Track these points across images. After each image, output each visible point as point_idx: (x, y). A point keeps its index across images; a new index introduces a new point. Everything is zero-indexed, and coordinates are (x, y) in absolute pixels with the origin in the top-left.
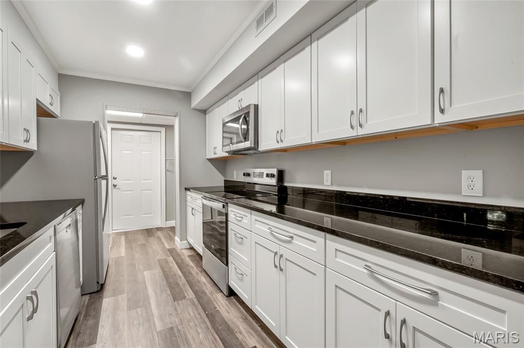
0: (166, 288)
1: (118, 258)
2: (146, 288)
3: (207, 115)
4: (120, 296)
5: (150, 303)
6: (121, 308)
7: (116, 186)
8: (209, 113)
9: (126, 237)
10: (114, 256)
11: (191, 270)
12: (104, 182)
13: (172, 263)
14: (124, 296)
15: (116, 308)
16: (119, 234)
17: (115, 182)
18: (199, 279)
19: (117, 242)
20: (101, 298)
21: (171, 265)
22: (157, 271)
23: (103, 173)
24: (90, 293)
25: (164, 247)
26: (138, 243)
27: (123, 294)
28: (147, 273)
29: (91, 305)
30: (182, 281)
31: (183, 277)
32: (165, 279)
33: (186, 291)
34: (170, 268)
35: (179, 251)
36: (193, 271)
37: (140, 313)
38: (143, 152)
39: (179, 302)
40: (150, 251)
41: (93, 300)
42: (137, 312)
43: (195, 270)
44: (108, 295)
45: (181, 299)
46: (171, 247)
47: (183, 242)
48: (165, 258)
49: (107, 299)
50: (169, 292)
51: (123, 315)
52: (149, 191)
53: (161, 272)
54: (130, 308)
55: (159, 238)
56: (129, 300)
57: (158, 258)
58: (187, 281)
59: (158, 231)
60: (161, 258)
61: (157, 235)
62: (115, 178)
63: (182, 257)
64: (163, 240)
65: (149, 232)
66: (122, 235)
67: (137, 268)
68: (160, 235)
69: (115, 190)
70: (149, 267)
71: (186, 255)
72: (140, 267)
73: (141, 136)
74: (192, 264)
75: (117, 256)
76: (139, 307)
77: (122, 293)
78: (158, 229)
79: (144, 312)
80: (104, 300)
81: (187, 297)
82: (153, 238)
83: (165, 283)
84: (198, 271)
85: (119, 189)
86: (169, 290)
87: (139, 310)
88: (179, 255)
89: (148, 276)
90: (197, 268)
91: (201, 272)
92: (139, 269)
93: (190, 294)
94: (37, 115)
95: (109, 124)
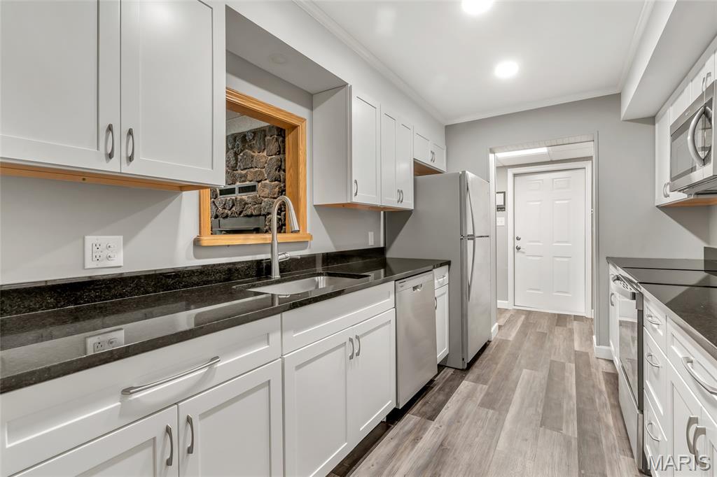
0: (539, 403)
1: (503, 340)
2: (514, 390)
3: (657, 125)
4: (481, 385)
5: (507, 411)
6: (474, 399)
7: (520, 249)
8: (658, 121)
9: (527, 319)
10: (500, 338)
11: (596, 396)
12: (470, 243)
13: (571, 373)
14: (486, 387)
15: (470, 396)
16: (519, 312)
17: (518, 243)
18: (603, 415)
19: (512, 321)
20: (462, 378)
21: (567, 374)
22: (542, 374)
23: (470, 232)
24: (456, 369)
25: (572, 347)
26: (538, 330)
27: (485, 384)
28: (525, 373)
29: (451, 381)
30: (570, 404)
31: (575, 401)
32: (545, 391)
33: (567, 422)
34: (563, 379)
35: (593, 360)
36: (599, 399)
37: (490, 415)
38: (557, 202)
39: (548, 431)
40: (548, 345)
41: (454, 376)
42: (487, 413)
43: (604, 397)
44: (470, 378)
45: (553, 428)
46: (583, 350)
47: (600, 347)
48: (562, 361)
49: (467, 382)
50: (540, 411)
51: (471, 407)
52: (566, 260)
53: (546, 379)
54: (482, 405)
55: (571, 332)
56: (487, 394)
57: (552, 358)
58: (578, 409)
59: (575, 320)
60: (557, 360)
61: (570, 327)
62: (518, 239)
63: (593, 370)
64: (576, 337)
65: (561, 320)
66: (523, 314)
67: (518, 361)
68: (574, 327)
69: (518, 255)
70: (533, 366)
71: (600, 370)
72: (522, 361)
73: (553, 179)
74: (603, 387)
75: (503, 338)
76: (493, 409)
77: (485, 382)
78: (577, 318)
79: (495, 417)
80: (464, 381)
81: (564, 431)
82: (561, 328)
83: (542, 395)
84: (608, 402)
85: (523, 253)
86: (542, 407)
87: (491, 412)
88: (588, 364)
89: (526, 377)
90: (609, 397)
91: (613, 406)
92: (520, 362)
93: (572, 430)
94: (415, 175)
95: (509, 170)
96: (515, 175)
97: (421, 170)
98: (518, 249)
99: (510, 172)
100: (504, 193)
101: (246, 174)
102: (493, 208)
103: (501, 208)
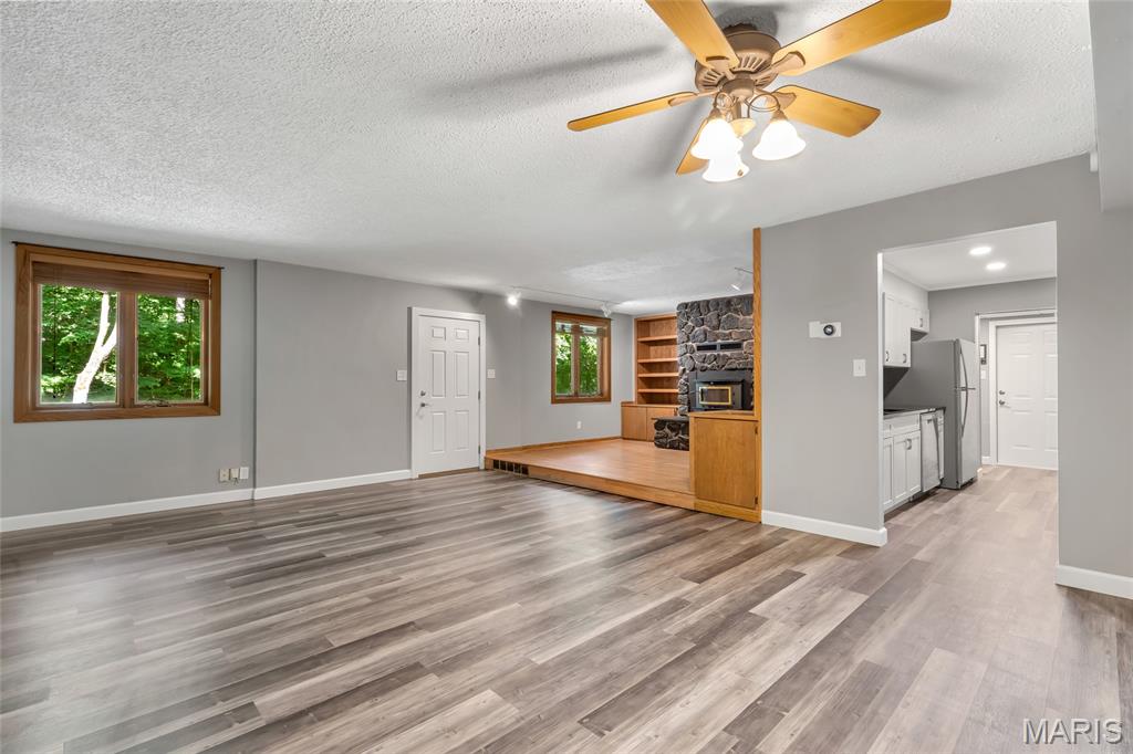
1: (990, 480)
4: (976, 495)
7: (1004, 403)
9: (1013, 471)
10: (986, 479)
15: (968, 498)
16: (1004, 467)
17: (1001, 398)
19: (997, 471)
23: (963, 383)
24: (950, 489)
26: (1026, 477)
27: (979, 495)
38: (1050, 356)
40: (1035, 484)
44: (965, 493)
62: (1002, 393)
66: (1009, 468)
69: (1001, 410)
72: (1010, 490)
73: (1044, 332)
85: (1007, 408)
94: (912, 340)
95: (991, 323)
96: (997, 327)
97: (916, 335)
98: (1002, 403)
99: (992, 325)
100: (985, 346)
101: (730, 333)
102: (978, 361)
103: (983, 361)
